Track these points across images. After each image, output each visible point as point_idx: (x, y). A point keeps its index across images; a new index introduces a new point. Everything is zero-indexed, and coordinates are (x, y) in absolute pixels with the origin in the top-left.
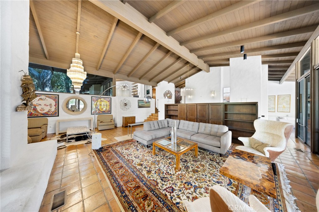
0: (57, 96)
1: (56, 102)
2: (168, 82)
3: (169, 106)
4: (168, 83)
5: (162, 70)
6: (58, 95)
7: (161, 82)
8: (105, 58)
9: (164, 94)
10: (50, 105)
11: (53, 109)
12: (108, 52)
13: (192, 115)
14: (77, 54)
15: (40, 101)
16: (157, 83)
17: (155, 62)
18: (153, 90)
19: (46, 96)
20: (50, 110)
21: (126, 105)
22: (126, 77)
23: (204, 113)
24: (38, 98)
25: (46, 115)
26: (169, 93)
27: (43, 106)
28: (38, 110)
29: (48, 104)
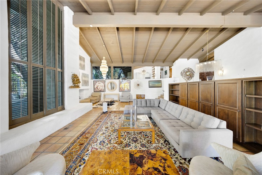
2: (187, 58)
3: (174, 86)
4: (188, 60)
5: (172, 48)
7: (176, 61)
8: (123, 54)
9: (181, 73)
11: (103, 88)
12: (123, 50)
13: (193, 97)
14: (104, 58)
15: (99, 84)
16: (173, 63)
17: (160, 44)
18: (170, 70)
19: (101, 82)
21: (138, 86)
22: (141, 64)
23: (209, 96)
24: (98, 83)
25: (101, 91)
26: (189, 71)
27: (100, 87)
28: (98, 88)
29: (101, 86)
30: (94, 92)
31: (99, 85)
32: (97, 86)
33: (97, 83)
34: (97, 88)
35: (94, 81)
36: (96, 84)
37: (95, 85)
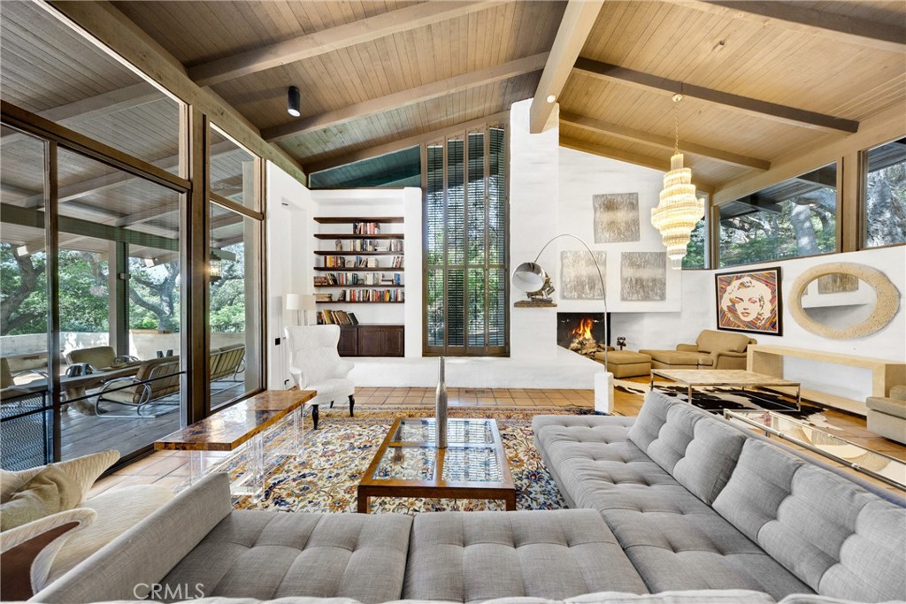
0: (775, 271)
1: (773, 293)
6: (779, 269)
10: (760, 301)
11: (767, 311)
15: (743, 290)
19: (752, 277)
20: (760, 315)
24: (736, 283)
25: (752, 329)
27: (746, 304)
28: (739, 313)
29: (756, 298)
30: (719, 328)
31: (744, 293)
32: (731, 300)
33: (729, 284)
34: (732, 310)
35: (716, 275)
36: (729, 289)
37: (722, 297)
